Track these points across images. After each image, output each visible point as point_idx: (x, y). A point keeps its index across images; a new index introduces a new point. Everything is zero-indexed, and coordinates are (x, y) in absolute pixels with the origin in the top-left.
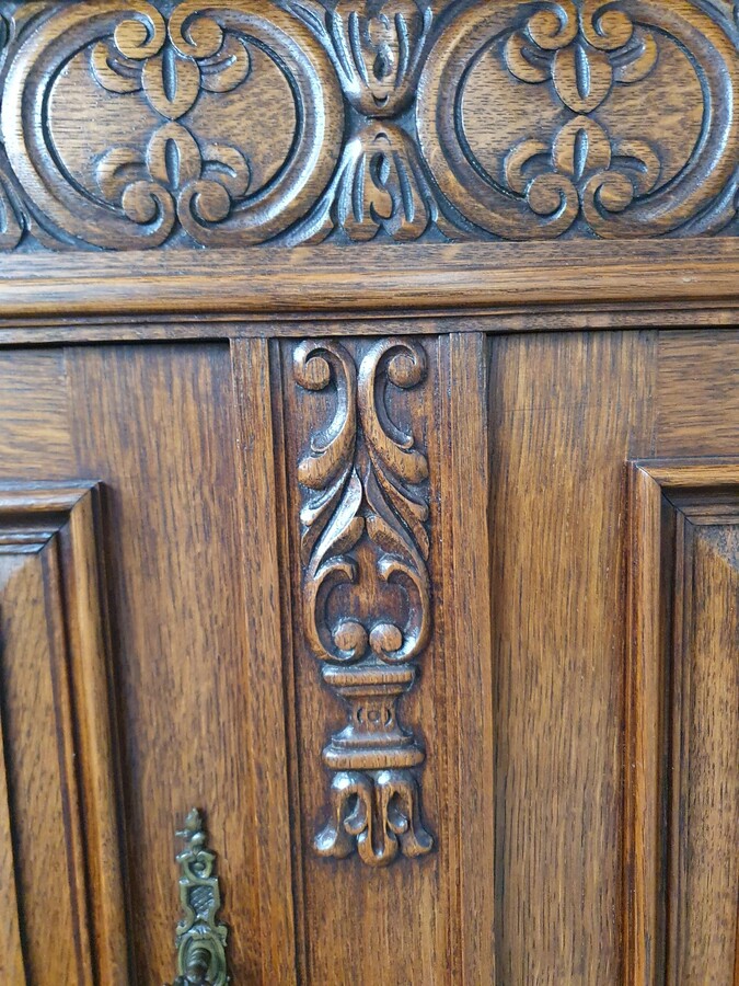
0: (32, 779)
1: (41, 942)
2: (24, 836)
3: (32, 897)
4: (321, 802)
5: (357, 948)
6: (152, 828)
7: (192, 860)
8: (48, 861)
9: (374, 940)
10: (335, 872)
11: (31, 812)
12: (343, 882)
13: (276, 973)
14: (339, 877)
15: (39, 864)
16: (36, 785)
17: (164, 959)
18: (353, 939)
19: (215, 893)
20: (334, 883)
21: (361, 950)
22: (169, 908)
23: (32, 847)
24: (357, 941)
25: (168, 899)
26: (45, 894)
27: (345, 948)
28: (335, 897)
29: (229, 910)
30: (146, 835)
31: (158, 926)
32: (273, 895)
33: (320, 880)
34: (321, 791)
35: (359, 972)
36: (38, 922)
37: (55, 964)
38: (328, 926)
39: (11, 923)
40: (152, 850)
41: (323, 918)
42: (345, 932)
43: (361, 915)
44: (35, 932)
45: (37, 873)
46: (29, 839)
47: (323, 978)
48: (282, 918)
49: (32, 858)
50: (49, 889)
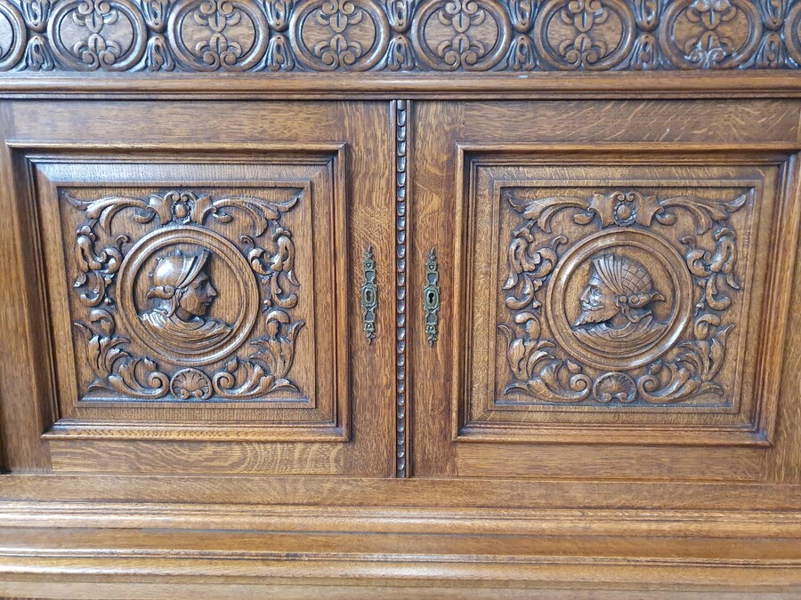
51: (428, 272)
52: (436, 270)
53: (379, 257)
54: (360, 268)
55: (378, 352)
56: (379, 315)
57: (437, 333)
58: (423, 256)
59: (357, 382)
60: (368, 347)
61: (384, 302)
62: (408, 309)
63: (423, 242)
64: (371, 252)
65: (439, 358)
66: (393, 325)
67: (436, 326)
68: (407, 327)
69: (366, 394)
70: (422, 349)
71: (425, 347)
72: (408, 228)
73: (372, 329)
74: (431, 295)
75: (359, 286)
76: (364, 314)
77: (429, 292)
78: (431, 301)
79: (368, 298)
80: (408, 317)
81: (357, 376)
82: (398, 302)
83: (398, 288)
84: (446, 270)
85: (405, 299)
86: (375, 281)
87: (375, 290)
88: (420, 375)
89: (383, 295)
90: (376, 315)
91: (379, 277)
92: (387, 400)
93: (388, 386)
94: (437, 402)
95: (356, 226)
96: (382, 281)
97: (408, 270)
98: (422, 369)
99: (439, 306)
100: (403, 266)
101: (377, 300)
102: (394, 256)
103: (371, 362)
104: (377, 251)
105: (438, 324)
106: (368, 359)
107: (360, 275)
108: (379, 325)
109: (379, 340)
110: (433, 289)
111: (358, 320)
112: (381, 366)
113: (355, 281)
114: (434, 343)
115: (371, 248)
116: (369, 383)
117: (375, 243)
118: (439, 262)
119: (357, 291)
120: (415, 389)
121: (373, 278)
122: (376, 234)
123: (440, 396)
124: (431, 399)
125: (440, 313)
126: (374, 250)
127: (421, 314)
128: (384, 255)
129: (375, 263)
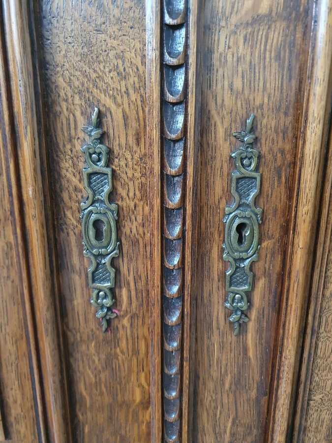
51: (236, 175)
52: (257, 169)
53: (120, 137)
54: (74, 165)
55: (123, 344)
56: (124, 269)
57: (250, 307)
58: (228, 134)
59: (83, 398)
60: (101, 336)
61: (135, 243)
62: (188, 259)
63: (228, 100)
64: (99, 124)
65: (251, 354)
66: (155, 293)
67: (249, 295)
68: (187, 298)
69: (101, 418)
70: (216, 339)
71: (222, 335)
72: (192, 60)
73: (108, 302)
74: (241, 228)
75: (75, 206)
76: (90, 270)
77: (237, 222)
78: (240, 240)
79: (98, 235)
80: (188, 277)
81: (82, 388)
82: (166, 246)
83: (166, 214)
84: (278, 171)
85: (182, 236)
86: (112, 196)
87: (111, 218)
88: (211, 385)
89: (131, 227)
90: (118, 272)
91: (123, 186)
92: (144, 427)
93: (146, 404)
94: (240, 430)
95: (59, 58)
96: (129, 195)
97: (190, 170)
98: (215, 374)
99: (257, 251)
100: (179, 161)
101: (118, 239)
102: (156, 135)
103: (109, 363)
104: (115, 124)
105: (253, 286)
106: (103, 356)
107: (75, 181)
108: (124, 292)
109: (126, 322)
110: (248, 213)
111: (77, 281)
112: (130, 370)
113: (65, 196)
114: (242, 327)
115: (100, 115)
116: (107, 399)
117: (109, 102)
118: (265, 149)
119: (71, 218)
120: (199, 409)
121: (107, 189)
122: (111, 79)
123: (247, 421)
124: (229, 425)
125: (260, 266)
126: (107, 120)
127: (216, 266)
128: (131, 132)
129: (110, 152)
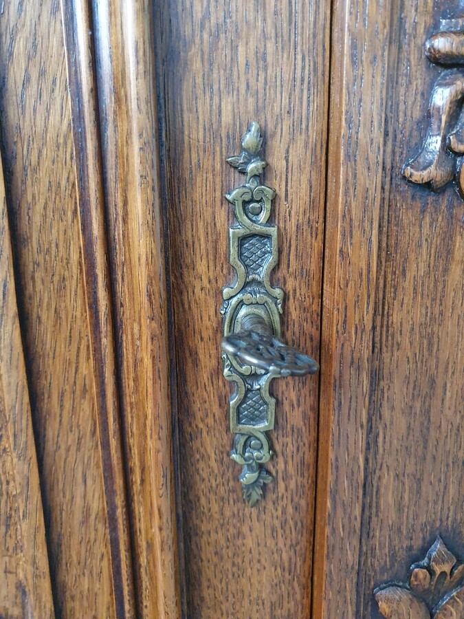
0: (27, 81)
1: (44, 318)
2: (18, 167)
3: (31, 254)
4: (417, 114)
5: (437, 311)
6: (194, 156)
7: (247, 197)
8: (51, 205)
9: (457, 302)
10: (423, 211)
11: (26, 131)
12: (431, 225)
13: (350, 337)
14: (428, 219)
15: (39, 208)
16: (33, 89)
17: (205, 335)
18: (434, 300)
19: (272, 246)
20: (421, 226)
21: (441, 314)
22: (212, 268)
23: (29, 182)
24: (438, 301)
25: (211, 257)
26: (48, 251)
27: (424, 312)
28: (420, 246)
29: (285, 271)
30: (186, 165)
31: (197, 290)
32: (357, 233)
33: (406, 222)
34: (419, 97)
35: (436, 340)
36: (40, 290)
37: (62, 347)
38: (408, 284)
39: (5, 286)
40: (193, 185)
41: (404, 273)
42: (425, 292)
43: (446, 271)
44: (36, 303)
45: (37, 219)
46: (25, 169)
47: (395, 348)
48: (363, 265)
49: (30, 198)
50: (53, 246)
